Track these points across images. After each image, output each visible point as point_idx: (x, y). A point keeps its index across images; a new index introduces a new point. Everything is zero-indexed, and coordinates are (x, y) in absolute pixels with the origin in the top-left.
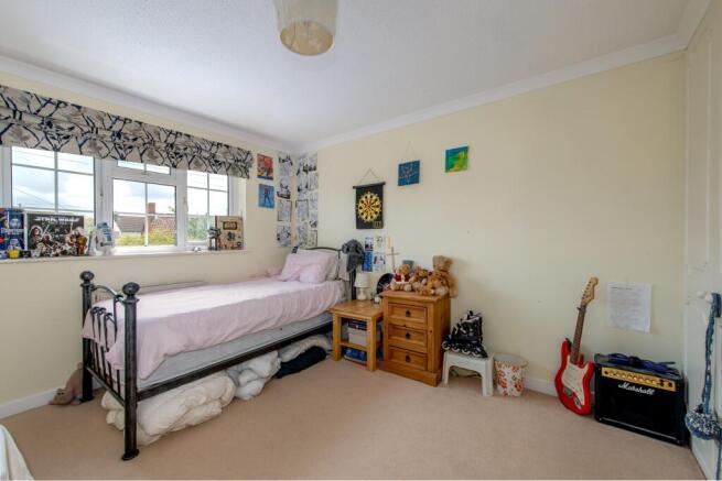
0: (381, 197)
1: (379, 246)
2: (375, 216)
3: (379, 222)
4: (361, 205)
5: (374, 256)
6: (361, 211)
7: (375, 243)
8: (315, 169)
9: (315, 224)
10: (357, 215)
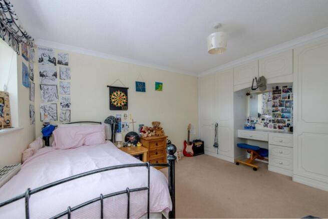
0: (126, 95)
1: (125, 119)
2: (122, 104)
3: (125, 107)
4: (113, 97)
5: (122, 124)
6: (113, 100)
7: (122, 118)
8: (66, 64)
9: (67, 105)
10: (111, 102)
